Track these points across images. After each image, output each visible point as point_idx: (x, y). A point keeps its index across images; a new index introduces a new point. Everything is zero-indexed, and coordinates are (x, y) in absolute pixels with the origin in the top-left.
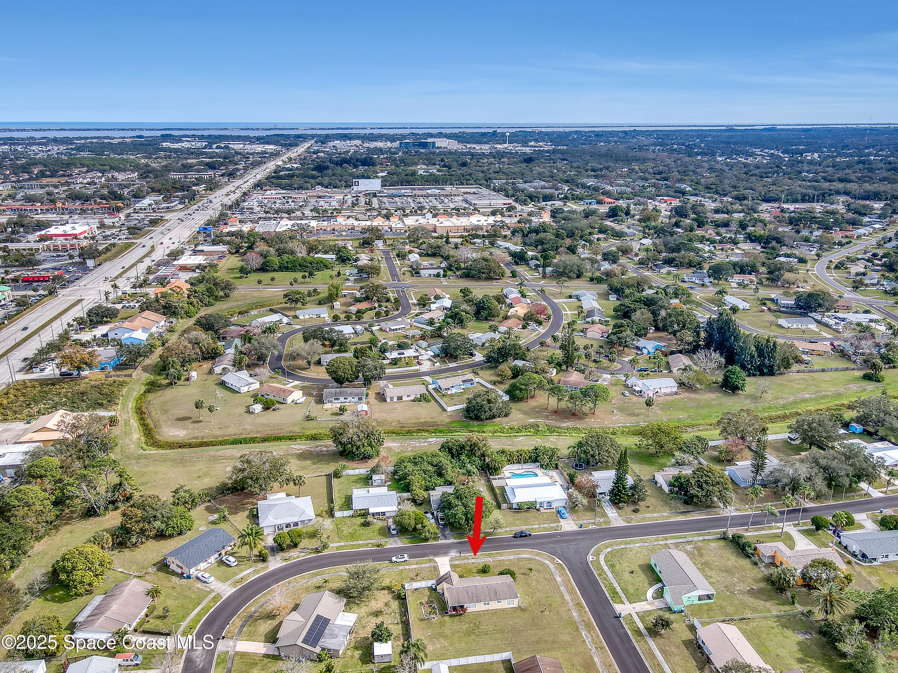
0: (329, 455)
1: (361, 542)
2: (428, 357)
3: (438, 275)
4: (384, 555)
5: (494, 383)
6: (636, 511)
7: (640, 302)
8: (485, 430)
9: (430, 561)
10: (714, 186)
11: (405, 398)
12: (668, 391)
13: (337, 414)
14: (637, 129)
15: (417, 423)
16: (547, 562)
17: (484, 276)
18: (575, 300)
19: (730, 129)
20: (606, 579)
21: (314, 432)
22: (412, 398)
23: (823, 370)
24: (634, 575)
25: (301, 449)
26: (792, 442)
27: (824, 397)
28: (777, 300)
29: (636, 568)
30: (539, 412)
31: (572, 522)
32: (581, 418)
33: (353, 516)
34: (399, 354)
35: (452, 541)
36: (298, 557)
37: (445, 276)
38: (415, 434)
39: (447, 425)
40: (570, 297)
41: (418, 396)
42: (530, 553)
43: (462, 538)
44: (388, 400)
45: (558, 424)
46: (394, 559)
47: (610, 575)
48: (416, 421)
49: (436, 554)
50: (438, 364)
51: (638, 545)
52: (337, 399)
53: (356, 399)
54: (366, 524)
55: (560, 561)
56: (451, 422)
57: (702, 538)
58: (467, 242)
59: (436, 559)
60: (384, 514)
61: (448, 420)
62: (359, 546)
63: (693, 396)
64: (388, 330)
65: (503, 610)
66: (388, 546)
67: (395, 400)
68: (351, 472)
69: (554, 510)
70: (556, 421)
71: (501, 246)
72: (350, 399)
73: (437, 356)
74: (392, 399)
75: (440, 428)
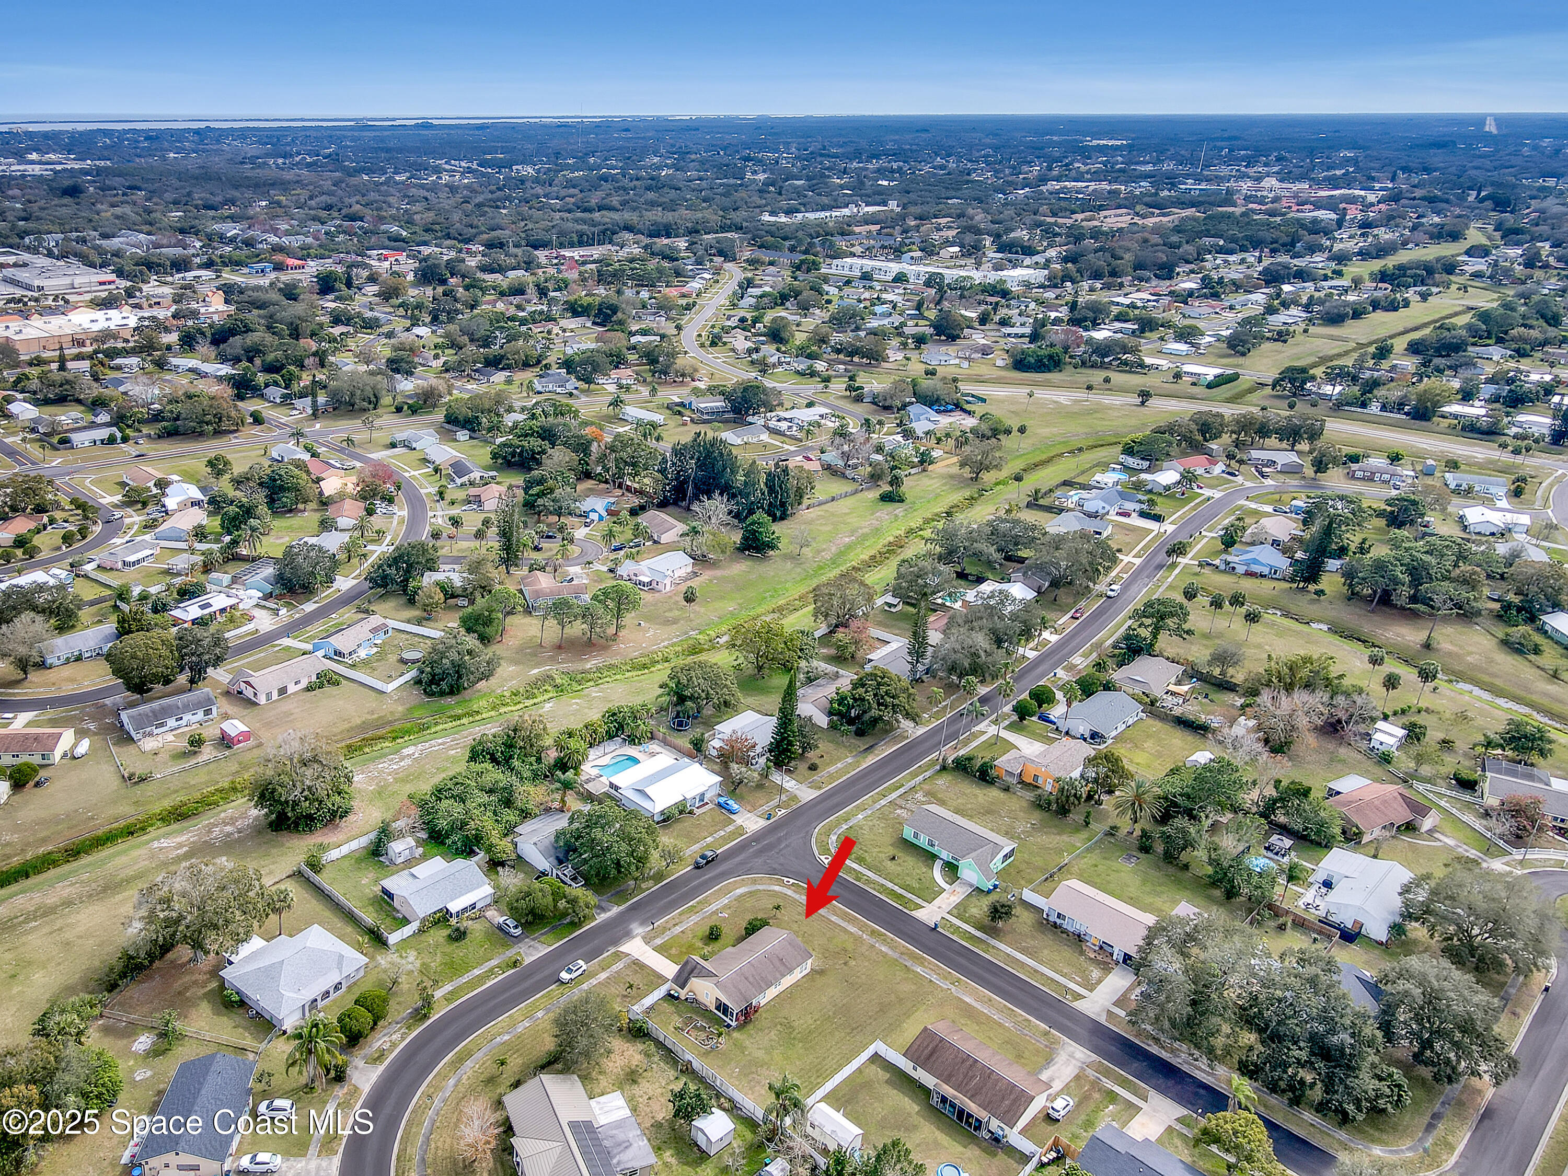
0: (250, 837)
1: (477, 972)
2: (254, 601)
3: (111, 440)
4: (538, 977)
5: (419, 622)
6: (813, 768)
7: (532, 435)
8: (475, 707)
9: (618, 956)
10: (437, 227)
11: (292, 689)
12: (682, 573)
13: (185, 755)
14: (213, 125)
15: (352, 729)
16: (777, 888)
17: (211, 428)
18: (404, 450)
19: (362, 127)
20: (869, 881)
21: (167, 803)
22: (304, 684)
23: (833, 499)
24: (898, 861)
25: (180, 845)
26: (893, 610)
27: (865, 537)
28: (690, 404)
29: (891, 851)
30: (535, 655)
31: (749, 815)
32: (605, 648)
33: (421, 931)
34: (202, 607)
35: (615, 910)
36: (394, 1045)
37: (125, 440)
38: (367, 750)
39: (406, 717)
40: (393, 445)
41: (314, 678)
42: (743, 883)
43: (628, 900)
44: (262, 700)
45: (579, 666)
46: (564, 976)
47: (869, 874)
48: (347, 726)
49: (616, 942)
50: (283, 611)
51: (860, 816)
52: (162, 725)
53: (200, 715)
54: (459, 936)
55: (792, 881)
56: (410, 710)
57: (921, 778)
58: (103, 365)
59: (624, 948)
60: (473, 906)
61: (400, 709)
62: (481, 979)
63: (718, 573)
64: (120, 565)
65: (796, 985)
66: (528, 960)
67: (275, 696)
68: (334, 854)
69: (710, 806)
70: (572, 662)
71: (178, 367)
72: (187, 717)
73: (268, 596)
74: (269, 696)
75: (397, 726)
